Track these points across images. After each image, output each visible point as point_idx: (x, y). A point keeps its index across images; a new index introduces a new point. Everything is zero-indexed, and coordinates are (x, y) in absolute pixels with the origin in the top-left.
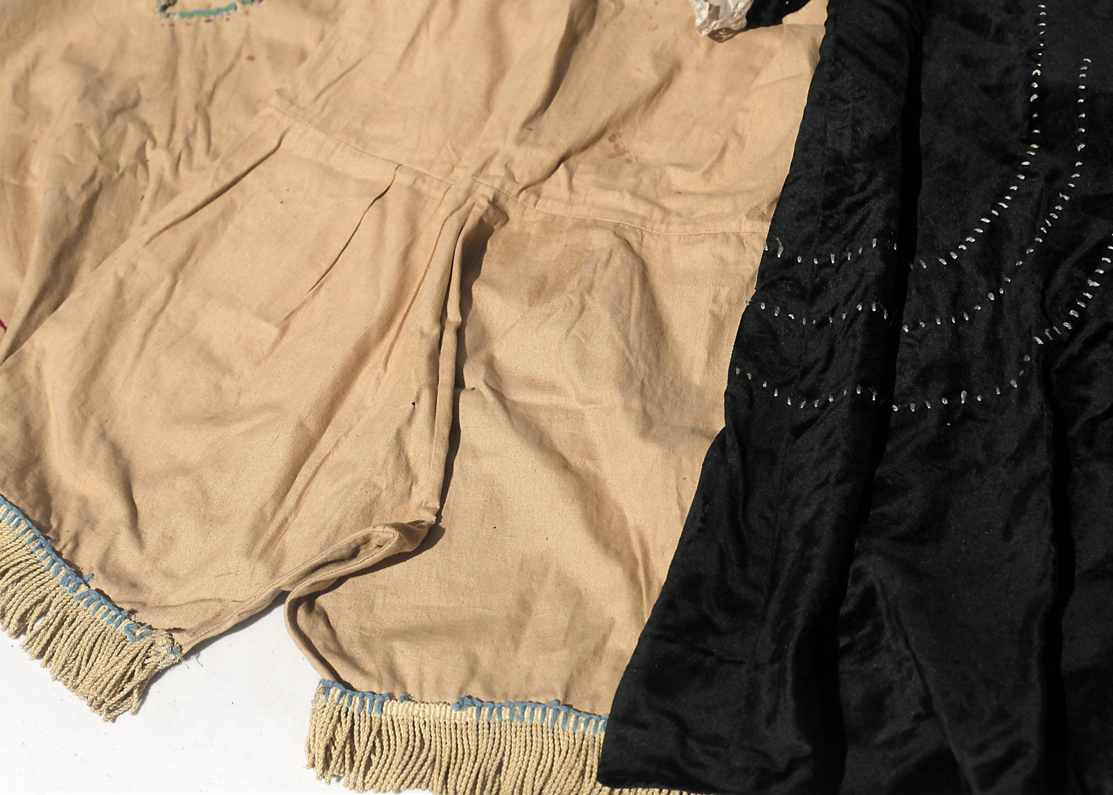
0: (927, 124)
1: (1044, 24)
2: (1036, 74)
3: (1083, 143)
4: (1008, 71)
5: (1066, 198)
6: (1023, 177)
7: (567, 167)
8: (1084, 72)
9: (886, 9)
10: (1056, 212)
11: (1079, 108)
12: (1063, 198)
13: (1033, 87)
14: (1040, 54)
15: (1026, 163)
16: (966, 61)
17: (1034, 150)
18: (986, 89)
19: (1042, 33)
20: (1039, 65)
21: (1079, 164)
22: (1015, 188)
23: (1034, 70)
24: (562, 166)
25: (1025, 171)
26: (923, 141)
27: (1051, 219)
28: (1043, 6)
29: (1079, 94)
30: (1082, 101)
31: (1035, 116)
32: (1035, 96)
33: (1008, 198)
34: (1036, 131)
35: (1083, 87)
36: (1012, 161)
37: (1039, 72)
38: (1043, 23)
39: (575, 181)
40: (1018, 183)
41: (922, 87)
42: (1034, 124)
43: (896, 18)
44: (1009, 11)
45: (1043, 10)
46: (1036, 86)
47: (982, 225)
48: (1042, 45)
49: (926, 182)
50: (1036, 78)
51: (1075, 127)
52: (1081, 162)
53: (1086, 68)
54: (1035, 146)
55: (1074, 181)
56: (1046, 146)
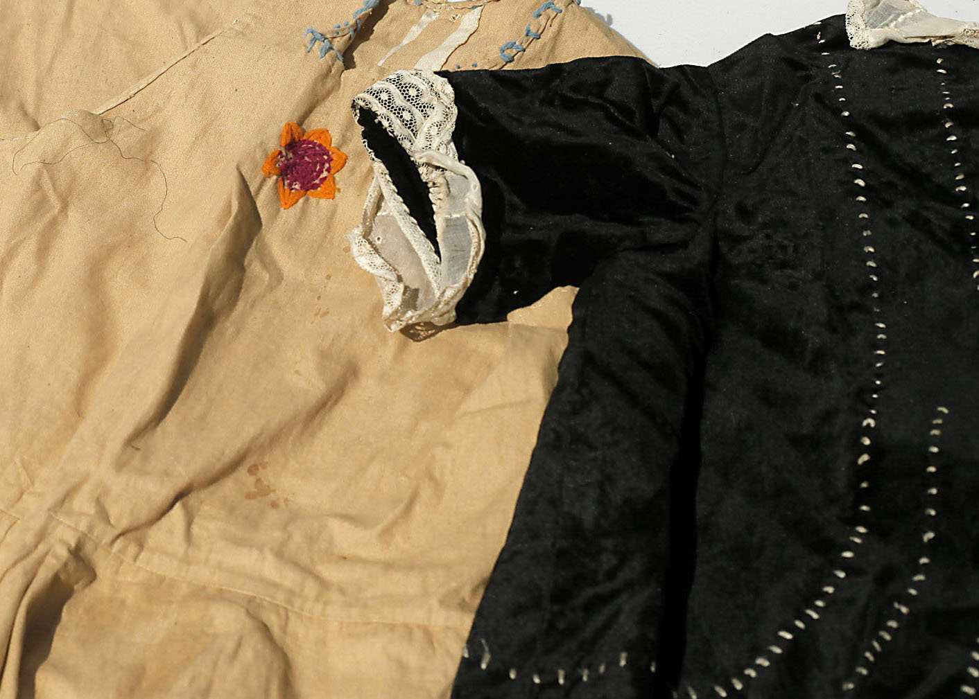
0: (708, 482)
1: (882, 352)
2: (869, 425)
3: (932, 530)
4: (828, 416)
5: (904, 610)
6: (842, 575)
7: (185, 507)
8: (937, 426)
9: (657, 315)
10: (889, 630)
11: (930, 480)
12: (899, 611)
13: (862, 444)
14: (875, 396)
15: (848, 554)
16: (767, 396)
17: (859, 535)
18: (796, 441)
19: (879, 365)
20: (873, 412)
21: (924, 560)
22: (830, 590)
23: (865, 418)
24: (178, 505)
25: (845, 565)
26: (701, 509)
27: (881, 641)
28: (882, 325)
29: (929, 459)
30: (932, 469)
31: (864, 485)
32: (865, 458)
33: (820, 603)
34: (865, 508)
35: (935, 450)
36: (828, 550)
37: (872, 422)
38: (880, 350)
39: (195, 529)
40: (836, 582)
42: (862, 497)
43: (670, 329)
44: (833, 330)
45: (882, 331)
46: (867, 442)
47: (780, 642)
48: (878, 382)
49: (702, 571)
50: (868, 431)
51: (922, 506)
52: (927, 557)
53: (940, 421)
54: (862, 530)
55: (917, 585)
56: (878, 532)
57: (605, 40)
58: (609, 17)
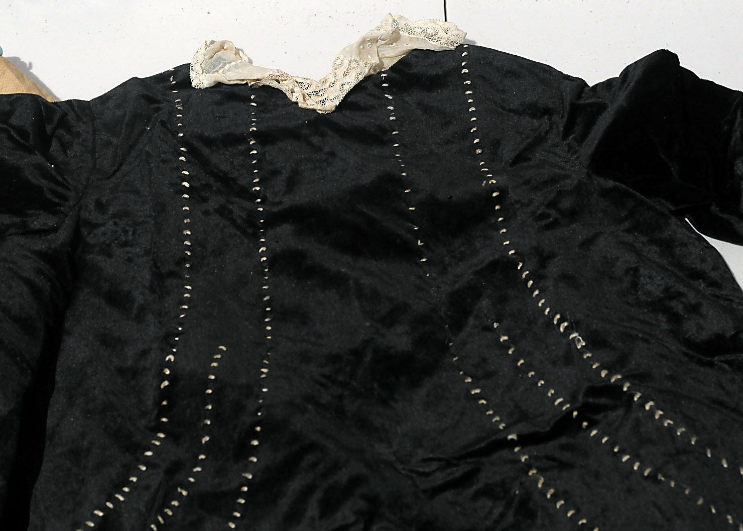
0: (57, 404)
1: (186, 307)
2: (170, 359)
3: (208, 435)
4: (144, 354)
5: (184, 493)
6: (144, 468)
8: (216, 360)
9: (28, 282)
10: (172, 508)
11: (206, 399)
12: (181, 493)
13: (164, 374)
14: (177, 339)
15: (149, 453)
16: (107, 341)
17: (159, 439)
18: (121, 371)
19: (182, 316)
20: (174, 350)
21: (202, 457)
22: (134, 479)
23: (168, 355)
25: (147, 462)
26: (50, 422)
27: (165, 516)
28: (189, 287)
29: (207, 384)
30: (210, 391)
31: (165, 403)
32: (166, 383)
33: (126, 489)
34: (164, 420)
35: (213, 377)
36: (135, 449)
37: (171, 357)
38: (185, 305)
40: (139, 474)
41: (59, 363)
42: (163, 412)
43: (36, 291)
44: (153, 291)
45: (188, 291)
46: (168, 372)
47: (94, 518)
48: (180, 329)
49: (47, 466)
50: (169, 364)
51: (201, 418)
52: (204, 454)
53: (219, 356)
54: (162, 435)
55: (194, 475)
56: (173, 436)
57: (17, 81)
58: (30, 64)
